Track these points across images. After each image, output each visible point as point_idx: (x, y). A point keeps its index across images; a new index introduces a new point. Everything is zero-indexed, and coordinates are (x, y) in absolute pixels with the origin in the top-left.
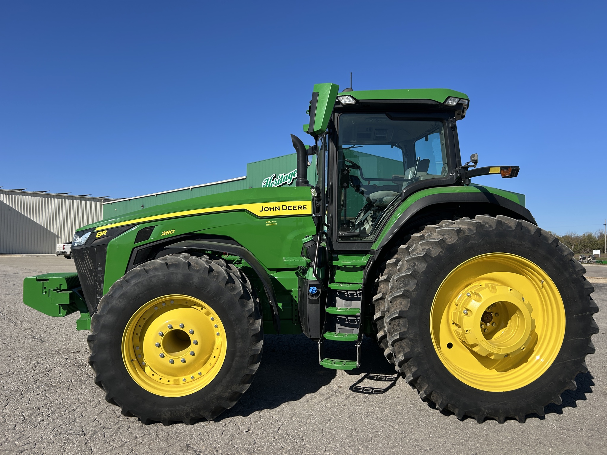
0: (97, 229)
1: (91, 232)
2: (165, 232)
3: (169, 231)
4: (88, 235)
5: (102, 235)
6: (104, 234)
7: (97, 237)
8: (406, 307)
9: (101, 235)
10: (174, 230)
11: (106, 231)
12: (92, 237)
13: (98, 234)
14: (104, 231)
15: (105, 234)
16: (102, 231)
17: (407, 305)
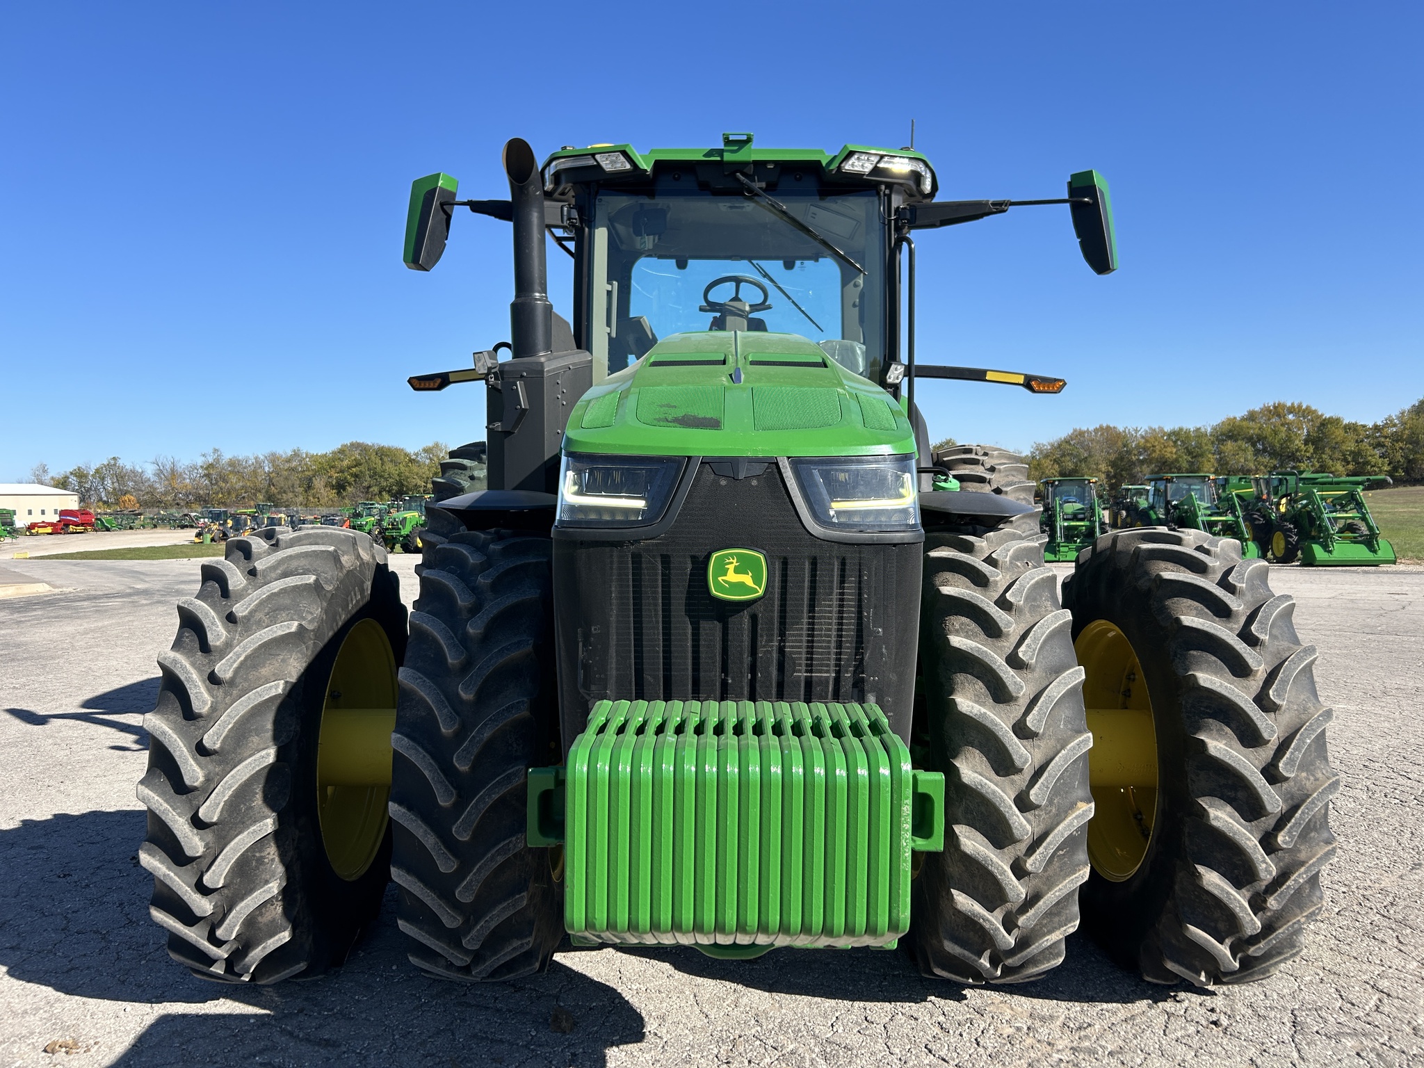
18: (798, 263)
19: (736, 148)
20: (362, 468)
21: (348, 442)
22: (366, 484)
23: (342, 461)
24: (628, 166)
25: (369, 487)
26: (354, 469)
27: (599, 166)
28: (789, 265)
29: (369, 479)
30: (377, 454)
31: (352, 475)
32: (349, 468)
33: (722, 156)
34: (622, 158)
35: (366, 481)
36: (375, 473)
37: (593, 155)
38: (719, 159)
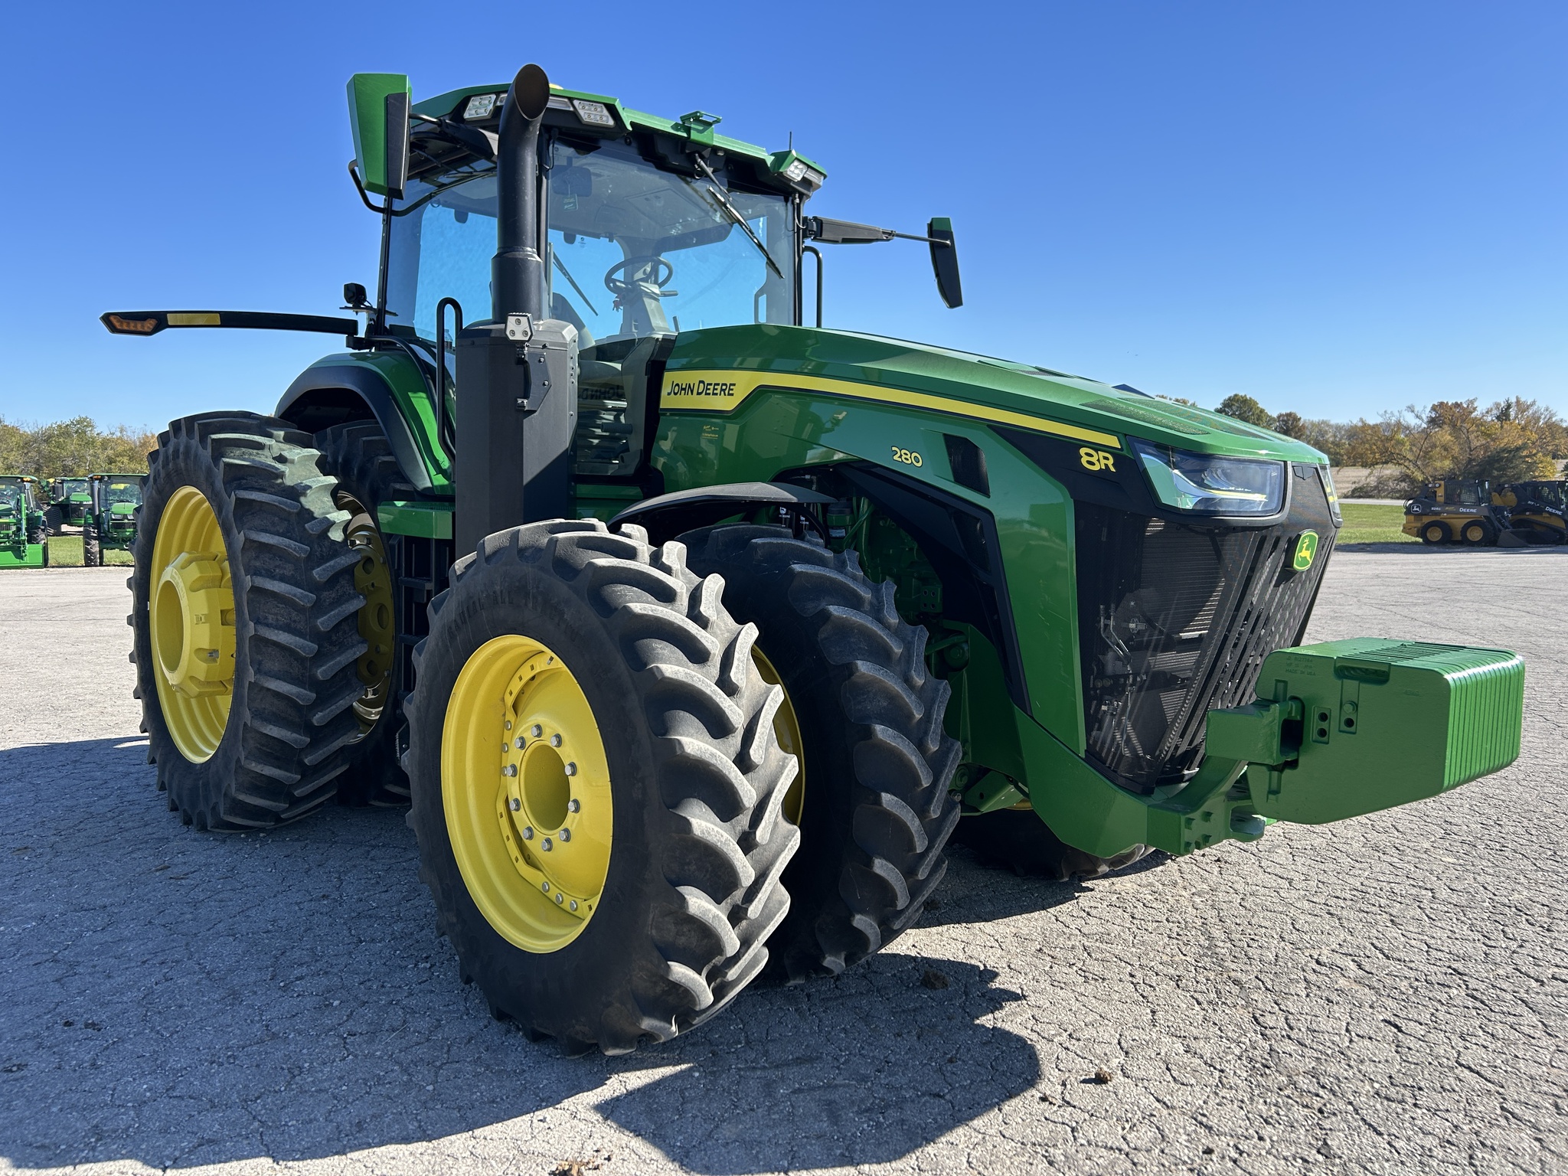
18: (578, 237)
19: (701, 128)
24: (611, 122)
27: (575, 115)
28: (570, 239)
33: (689, 133)
34: (605, 112)
37: (571, 99)
38: (685, 135)
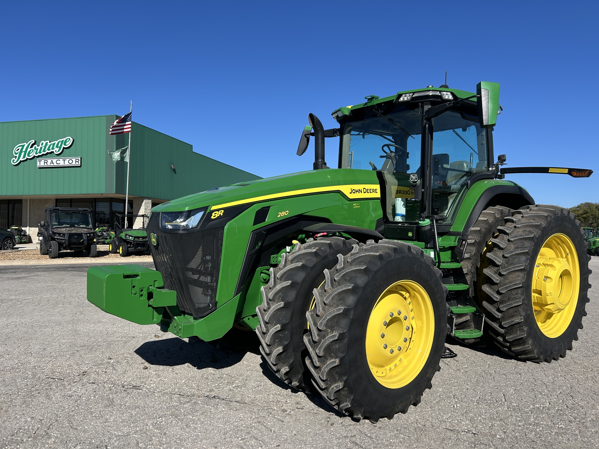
0: (213, 208)
1: (203, 212)
2: (280, 213)
3: (284, 212)
4: (200, 215)
5: (219, 216)
6: (220, 214)
7: (212, 217)
8: (524, 279)
9: (217, 215)
10: (288, 211)
11: (223, 211)
12: (207, 218)
13: (213, 214)
14: (220, 211)
15: (222, 215)
16: (218, 210)
17: (524, 277)
19: (370, 101)
20: (588, 214)
21: (584, 202)
22: (590, 222)
23: (579, 211)
24: (342, 114)
25: (592, 223)
26: (584, 215)
29: (592, 220)
30: (596, 208)
31: (583, 218)
32: (582, 214)
33: (367, 105)
35: (590, 221)
36: (595, 217)
